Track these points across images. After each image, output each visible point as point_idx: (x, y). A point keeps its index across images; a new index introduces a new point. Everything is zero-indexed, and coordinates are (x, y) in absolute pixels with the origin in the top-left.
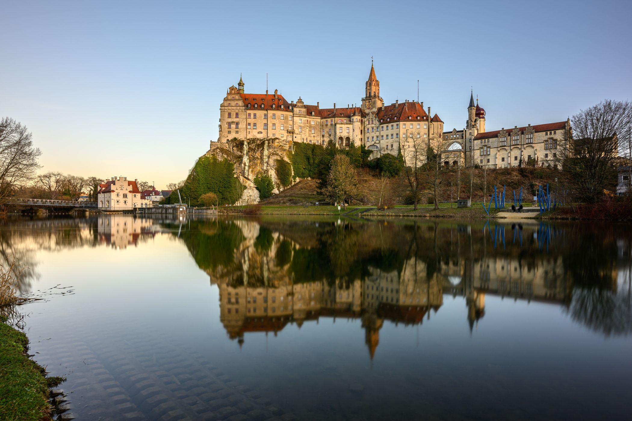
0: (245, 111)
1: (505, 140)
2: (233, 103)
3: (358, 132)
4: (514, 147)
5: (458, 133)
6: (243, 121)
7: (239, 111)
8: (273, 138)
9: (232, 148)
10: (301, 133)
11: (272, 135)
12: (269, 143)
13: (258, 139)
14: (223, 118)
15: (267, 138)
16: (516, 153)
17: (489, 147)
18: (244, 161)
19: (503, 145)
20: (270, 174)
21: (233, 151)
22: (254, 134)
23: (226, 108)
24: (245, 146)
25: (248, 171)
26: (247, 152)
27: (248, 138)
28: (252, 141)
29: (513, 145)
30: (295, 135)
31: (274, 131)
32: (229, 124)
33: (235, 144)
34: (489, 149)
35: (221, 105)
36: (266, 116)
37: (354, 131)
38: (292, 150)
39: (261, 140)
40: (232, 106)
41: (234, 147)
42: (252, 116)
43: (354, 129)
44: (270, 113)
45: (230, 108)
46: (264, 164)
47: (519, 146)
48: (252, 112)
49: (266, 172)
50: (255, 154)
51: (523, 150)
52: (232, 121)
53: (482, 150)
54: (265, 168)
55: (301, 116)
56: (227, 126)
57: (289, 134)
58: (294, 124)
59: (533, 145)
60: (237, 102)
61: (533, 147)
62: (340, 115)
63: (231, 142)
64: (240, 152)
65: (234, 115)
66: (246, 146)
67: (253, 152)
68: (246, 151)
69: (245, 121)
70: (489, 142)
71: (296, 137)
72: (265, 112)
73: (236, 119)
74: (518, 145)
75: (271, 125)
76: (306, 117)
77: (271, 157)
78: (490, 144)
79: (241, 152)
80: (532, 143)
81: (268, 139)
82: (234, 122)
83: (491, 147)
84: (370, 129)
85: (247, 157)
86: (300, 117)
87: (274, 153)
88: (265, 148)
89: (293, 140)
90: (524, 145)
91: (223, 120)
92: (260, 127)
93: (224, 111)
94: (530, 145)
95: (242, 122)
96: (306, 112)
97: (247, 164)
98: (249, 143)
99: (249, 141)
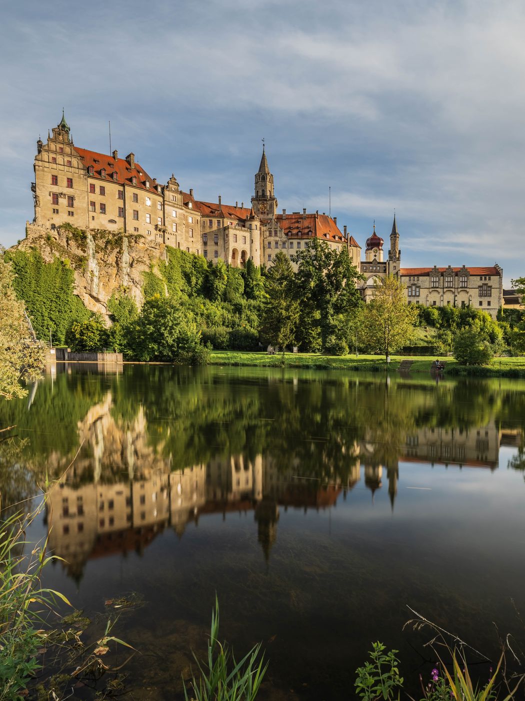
0: (86, 179)
1: (437, 281)
2: (60, 159)
3: (257, 244)
4: (447, 289)
5: (379, 265)
6: (83, 196)
7: (73, 177)
8: (136, 233)
9: (67, 241)
10: (176, 234)
11: (133, 230)
12: (130, 242)
13: (110, 232)
14: (43, 183)
15: (125, 233)
16: (449, 297)
17: (419, 287)
18: (90, 267)
19: (435, 286)
20: (133, 294)
21: (67, 246)
22: (102, 222)
23: (47, 165)
24: (88, 241)
25: (98, 285)
26: (94, 252)
27: (92, 227)
28: (99, 234)
29: (446, 288)
30: (167, 236)
31: (135, 223)
32: (56, 198)
33: (71, 235)
34: (418, 290)
35: (36, 157)
36: (122, 195)
37: (252, 242)
38: (166, 259)
39: (114, 235)
40: (59, 164)
41: (70, 240)
42: (98, 190)
43: (252, 240)
44: (130, 191)
45: (54, 166)
46: (124, 276)
47: (453, 290)
48: (98, 183)
49: (127, 290)
50: (108, 257)
51: (456, 294)
52: (60, 192)
53: (410, 289)
54: (125, 284)
55: (176, 206)
56: (50, 198)
57: (158, 232)
58: (166, 217)
59: (468, 290)
60: (70, 159)
61: (467, 292)
62: (230, 216)
63: (63, 231)
64: (82, 250)
65: (62, 181)
66: (91, 241)
67: (103, 254)
68: (93, 250)
69: (85, 197)
70: (418, 280)
71: (168, 239)
72: (121, 188)
73: (68, 189)
74: (452, 288)
75: (132, 211)
76: (183, 209)
77: (134, 265)
78: (420, 283)
79: (84, 251)
80: (467, 288)
81: (127, 234)
82: (65, 195)
83: (421, 287)
84: (273, 244)
85: (96, 261)
86: (174, 207)
87: (140, 260)
88: (124, 248)
89: (164, 243)
90: (458, 288)
91: (42, 187)
92: (112, 212)
93: (43, 171)
94: (464, 289)
95: (81, 198)
96: (182, 200)
97: (96, 274)
98: (94, 237)
99: (93, 233)
